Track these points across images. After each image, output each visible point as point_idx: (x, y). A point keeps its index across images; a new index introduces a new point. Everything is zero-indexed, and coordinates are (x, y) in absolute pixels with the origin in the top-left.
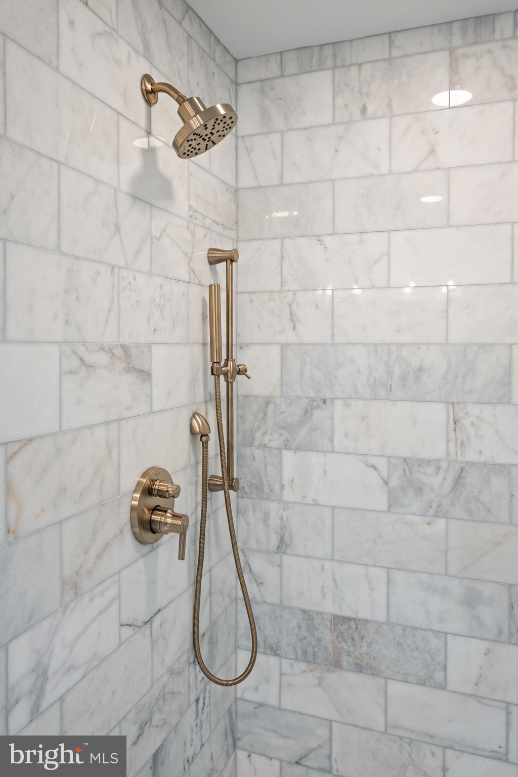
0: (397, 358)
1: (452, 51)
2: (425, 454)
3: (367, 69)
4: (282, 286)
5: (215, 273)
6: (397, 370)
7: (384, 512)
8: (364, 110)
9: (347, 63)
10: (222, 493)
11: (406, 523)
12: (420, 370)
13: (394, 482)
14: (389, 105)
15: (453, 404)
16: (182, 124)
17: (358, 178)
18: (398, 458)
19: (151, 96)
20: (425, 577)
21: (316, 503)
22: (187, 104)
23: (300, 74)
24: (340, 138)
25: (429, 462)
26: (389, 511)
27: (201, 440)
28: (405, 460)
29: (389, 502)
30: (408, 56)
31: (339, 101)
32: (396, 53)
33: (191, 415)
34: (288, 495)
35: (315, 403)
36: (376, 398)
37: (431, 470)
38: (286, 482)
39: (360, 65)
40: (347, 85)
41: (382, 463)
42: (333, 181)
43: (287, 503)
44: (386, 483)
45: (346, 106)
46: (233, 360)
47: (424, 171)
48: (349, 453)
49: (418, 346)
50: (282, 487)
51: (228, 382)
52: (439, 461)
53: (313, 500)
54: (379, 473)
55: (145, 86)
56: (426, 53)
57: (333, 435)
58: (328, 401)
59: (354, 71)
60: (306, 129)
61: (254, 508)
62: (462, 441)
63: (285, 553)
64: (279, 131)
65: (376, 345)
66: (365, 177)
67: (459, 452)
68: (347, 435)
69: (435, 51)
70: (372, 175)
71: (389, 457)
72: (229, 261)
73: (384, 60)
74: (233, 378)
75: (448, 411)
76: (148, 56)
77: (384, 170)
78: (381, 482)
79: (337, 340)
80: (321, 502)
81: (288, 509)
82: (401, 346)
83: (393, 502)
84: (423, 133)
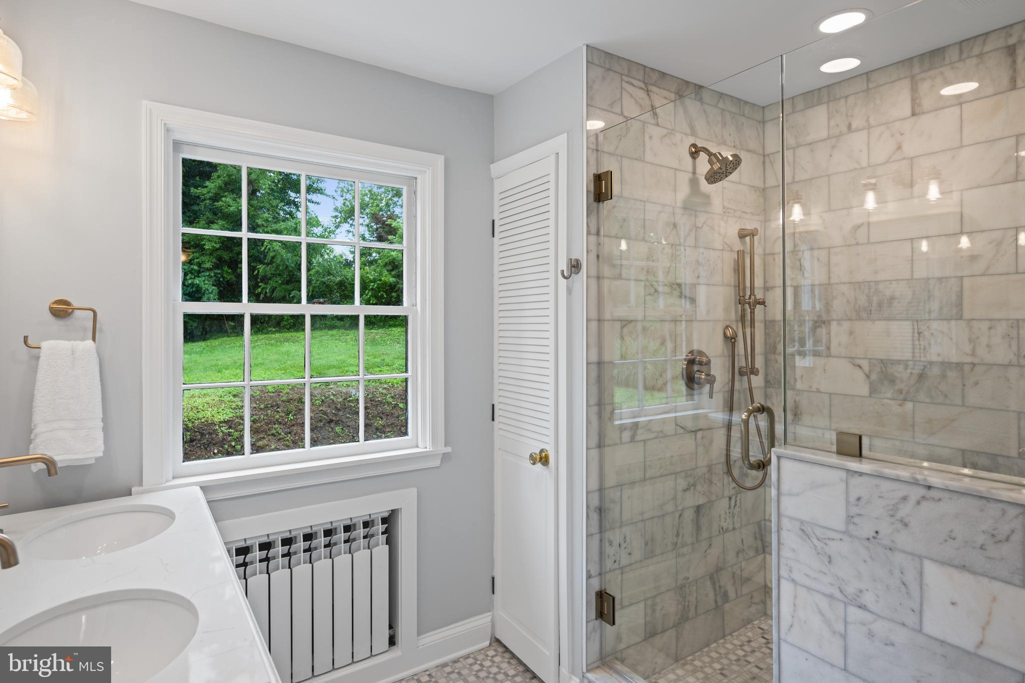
0: (876, 290)
1: (913, 78)
2: (896, 356)
3: (851, 100)
4: (794, 248)
5: (744, 243)
6: (875, 299)
7: (867, 397)
8: (849, 126)
9: (838, 97)
11: (883, 405)
12: (892, 298)
13: (874, 377)
14: (868, 121)
15: (917, 321)
16: (710, 167)
17: (846, 172)
18: (877, 359)
19: (695, 155)
20: (898, 443)
21: (818, 391)
22: (712, 157)
23: (805, 109)
24: (833, 147)
25: (899, 362)
26: (870, 396)
27: (731, 341)
28: (882, 360)
29: (870, 390)
30: (881, 86)
31: (833, 123)
32: (871, 85)
33: (724, 327)
34: (799, 386)
35: (818, 324)
36: (860, 319)
37: (901, 368)
38: (798, 377)
39: (846, 97)
40: (837, 112)
41: (865, 364)
42: (829, 176)
43: (798, 391)
44: (868, 377)
45: (837, 125)
46: (755, 296)
47: (894, 161)
48: (841, 357)
49: (890, 281)
50: (796, 380)
51: (751, 309)
52: (907, 361)
53: (817, 389)
54: (863, 370)
55: (691, 150)
56: (894, 81)
57: (830, 345)
58: (826, 322)
59: (842, 102)
60: (810, 144)
61: (777, 394)
62: (924, 346)
63: (797, 424)
64: (792, 148)
65: (859, 283)
66: (851, 171)
67: (922, 355)
68: (840, 345)
69: (900, 79)
70: (856, 169)
71: (870, 359)
72: (751, 236)
73: (863, 91)
74: (755, 307)
75: (913, 325)
76: (694, 133)
77: (864, 164)
78: (864, 376)
79: (832, 281)
80: (822, 390)
81: (800, 394)
82: (877, 282)
83: (873, 390)
84: (892, 136)
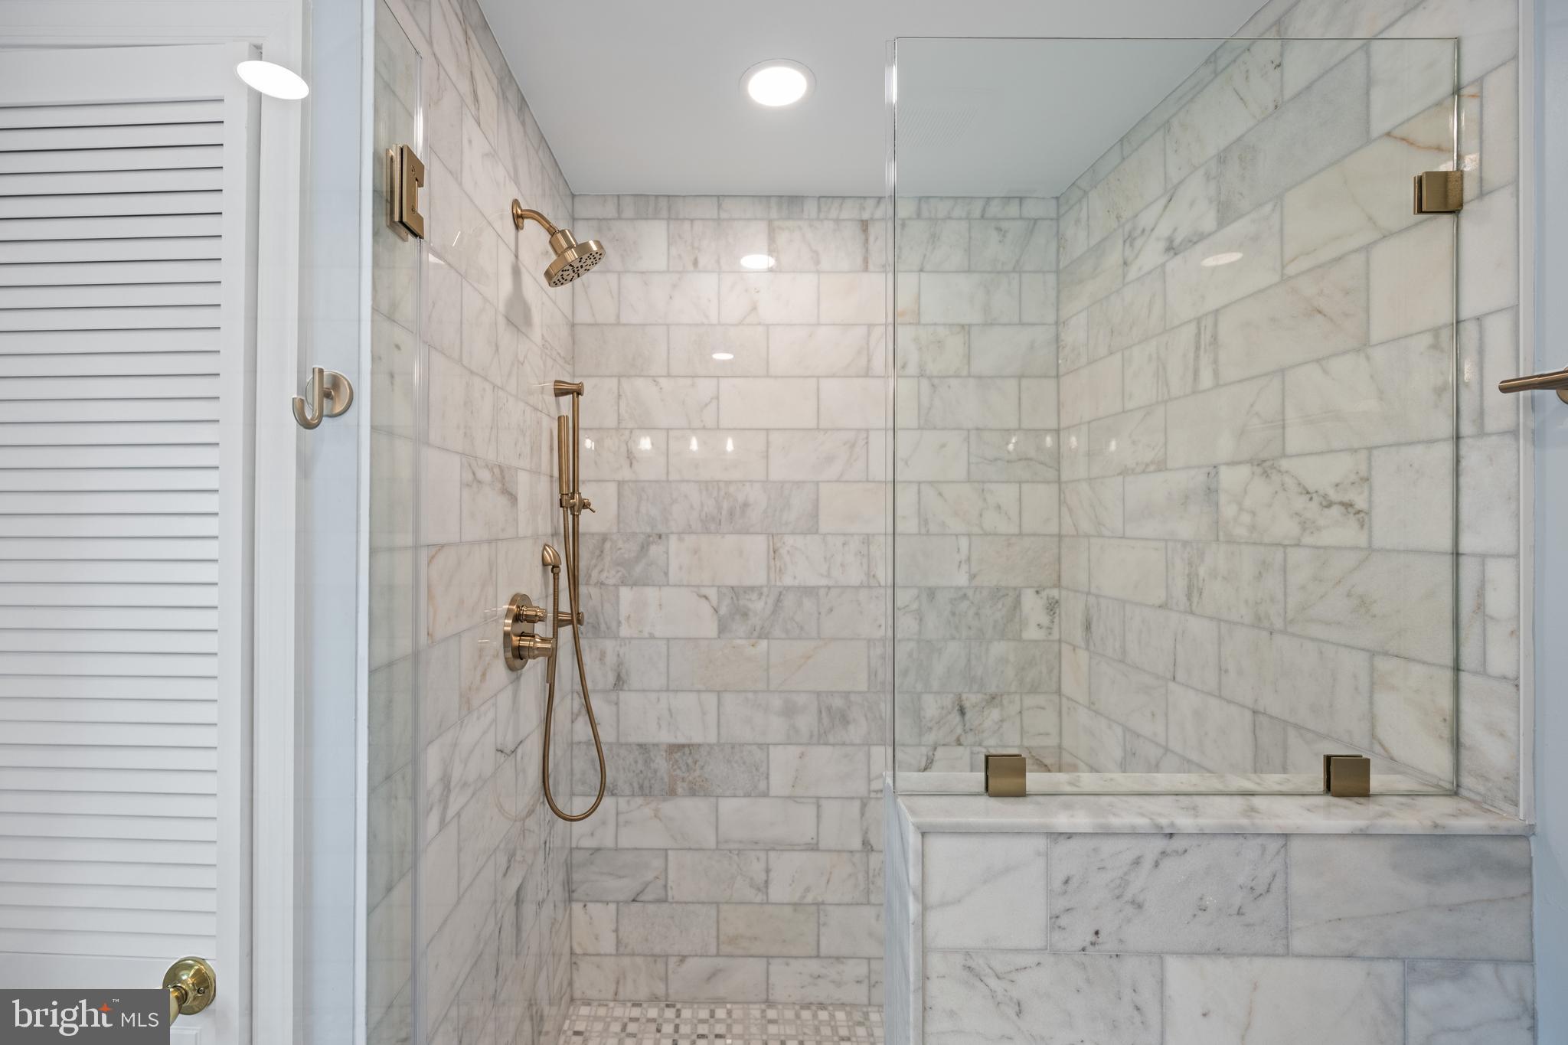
0: (726, 494)
1: (770, 222)
2: (748, 582)
3: (698, 225)
4: (619, 423)
5: (558, 404)
6: (725, 505)
7: (715, 639)
8: (695, 263)
9: (681, 217)
10: (570, 627)
11: (734, 647)
12: (746, 505)
13: (723, 610)
14: (718, 262)
15: (773, 536)
16: (554, 257)
17: (690, 325)
18: (727, 587)
19: (520, 220)
20: (750, 696)
21: (652, 637)
22: (559, 236)
23: (637, 219)
24: (674, 286)
25: (752, 589)
26: (719, 637)
27: (552, 571)
28: (732, 588)
29: (719, 629)
30: (734, 220)
31: (674, 251)
32: (724, 215)
33: (542, 549)
34: (625, 631)
35: (651, 539)
36: (708, 531)
37: (754, 596)
38: (622, 619)
39: (692, 220)
40: (680, 237)
41: (712, 593)
42: (668, 325)
43: (624, 639)
44: (716, 611)
45: (680, 256)
46: (579, 494)
47: (748, 325)
48: (683, 586)
49: (743, 482)
50: (619, 623)
51: (574, 515)
52: (761, 587)
53: (650, 634)
54: (710, 602)
55: (517, 210)
56: (749, 219)
57: (668, 570)
58: (663, 537)
59: (687, 225)
60: (643, 273)
61: (590, 647)
62: (780, 567)
63: (621, 690)
64: (617, 272)
65: (707, 482)
66: (697, 325)
67: (778, 578)
68: (681, 568)
69: (756, 219)
70: (703, 324)
71: (719, 587)
72: (575, 394)
73: (713, 220)
74: (579, 511)
75: (768, 540)
76: (516, 181)
77: (714, 320)
78: (712, 611)
79: (673, 477)
80: (657, 634)
81: (625, 644)
82: (728, 483)
83: (723, 628)
84: (746, 291)
